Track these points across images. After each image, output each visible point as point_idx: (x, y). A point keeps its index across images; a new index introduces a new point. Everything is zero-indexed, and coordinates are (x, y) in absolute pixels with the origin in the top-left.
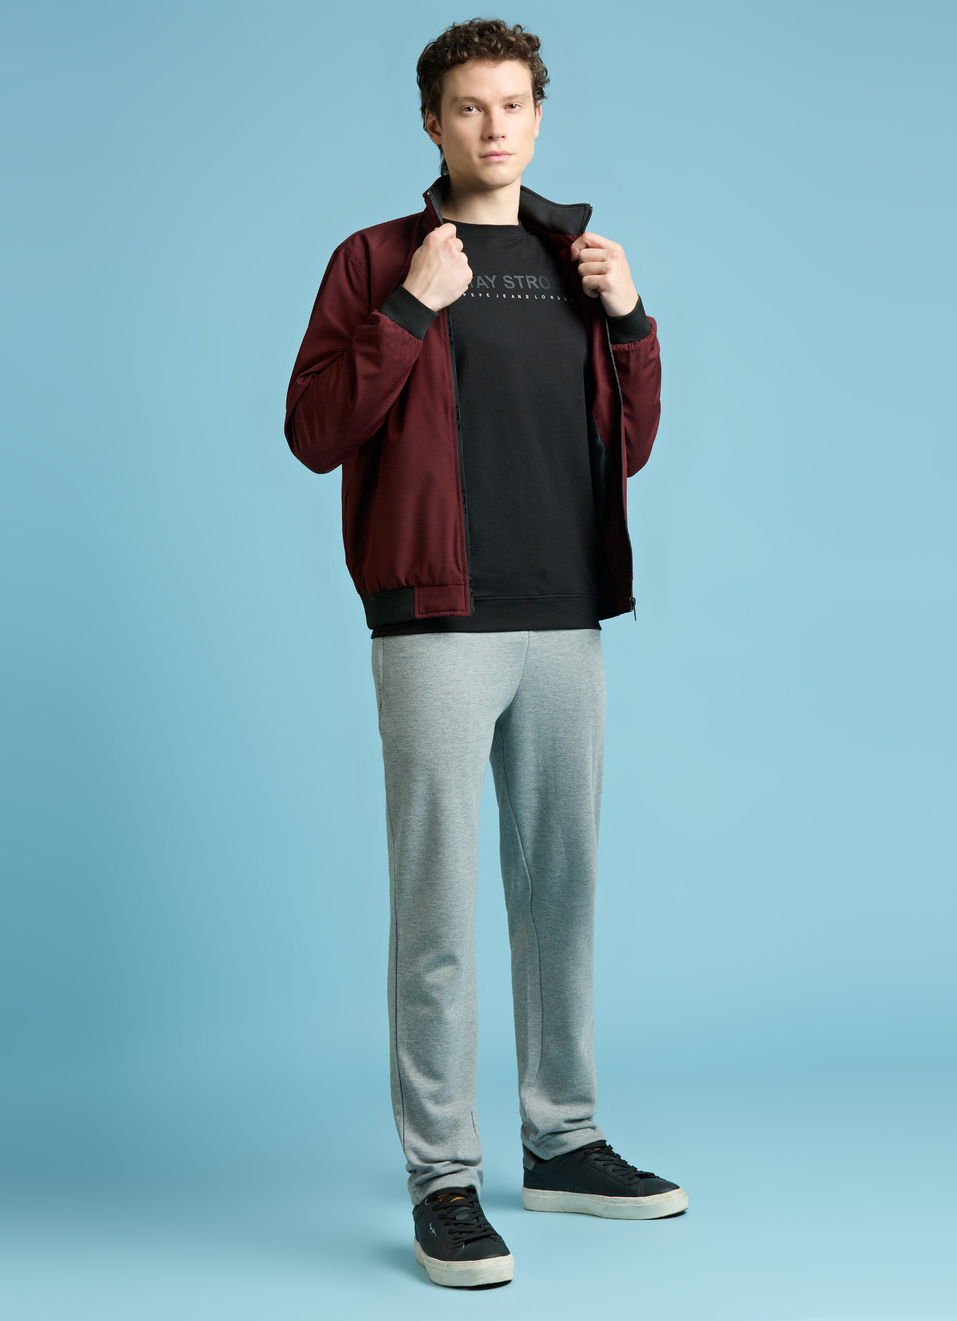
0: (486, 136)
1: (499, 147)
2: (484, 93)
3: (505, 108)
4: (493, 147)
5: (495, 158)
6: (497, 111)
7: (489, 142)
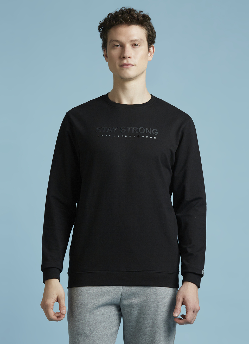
0: (122, 57)
1: (127, 61)
2: (122, 39)
3: (132, 46)
4: (125, 61)
5: (125, 66)
6: (128, 46)
7: (123, 60)
